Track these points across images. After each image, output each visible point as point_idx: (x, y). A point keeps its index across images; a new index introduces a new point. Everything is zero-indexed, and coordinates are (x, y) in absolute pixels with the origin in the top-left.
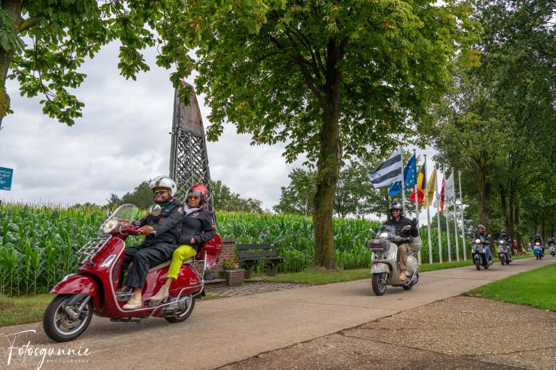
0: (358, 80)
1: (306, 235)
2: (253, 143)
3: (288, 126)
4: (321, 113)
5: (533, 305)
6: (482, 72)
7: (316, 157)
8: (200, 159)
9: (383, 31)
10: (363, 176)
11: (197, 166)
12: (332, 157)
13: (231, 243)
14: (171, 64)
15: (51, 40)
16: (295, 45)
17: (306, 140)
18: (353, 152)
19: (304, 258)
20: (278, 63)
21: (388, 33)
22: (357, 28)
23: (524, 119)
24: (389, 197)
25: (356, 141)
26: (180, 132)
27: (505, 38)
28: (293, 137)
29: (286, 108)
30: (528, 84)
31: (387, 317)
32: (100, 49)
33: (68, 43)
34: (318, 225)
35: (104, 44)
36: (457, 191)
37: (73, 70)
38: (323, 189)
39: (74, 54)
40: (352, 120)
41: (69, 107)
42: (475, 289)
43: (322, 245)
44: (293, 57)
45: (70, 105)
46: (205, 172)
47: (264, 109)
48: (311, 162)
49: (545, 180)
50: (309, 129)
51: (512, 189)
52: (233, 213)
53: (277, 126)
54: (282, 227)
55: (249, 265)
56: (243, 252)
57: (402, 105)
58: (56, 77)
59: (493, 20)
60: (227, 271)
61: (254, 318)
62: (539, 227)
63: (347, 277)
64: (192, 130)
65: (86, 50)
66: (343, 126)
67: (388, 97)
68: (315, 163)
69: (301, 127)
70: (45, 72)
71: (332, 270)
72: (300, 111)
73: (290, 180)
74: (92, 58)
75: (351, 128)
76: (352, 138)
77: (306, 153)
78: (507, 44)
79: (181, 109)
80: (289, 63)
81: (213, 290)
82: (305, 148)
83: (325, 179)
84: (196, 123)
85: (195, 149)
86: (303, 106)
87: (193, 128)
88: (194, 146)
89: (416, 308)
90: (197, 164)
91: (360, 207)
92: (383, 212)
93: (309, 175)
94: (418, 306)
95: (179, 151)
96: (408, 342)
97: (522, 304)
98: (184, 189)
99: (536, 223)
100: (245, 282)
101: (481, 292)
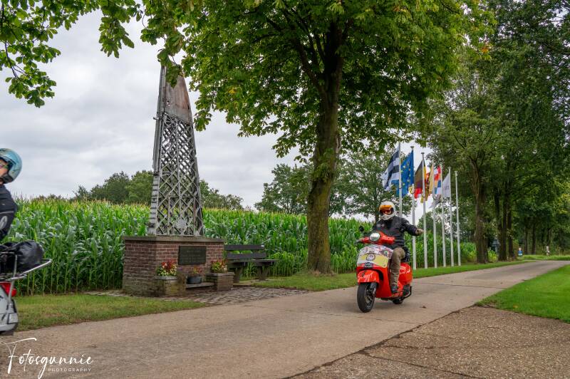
0: (357, 69)
1: (296, 235)
2: (240, 134)
3: (280, 116)
4: (317, 101)
5: (562, 319)
6: (484, 67)
7: (311, 151)
8: (187, 148)
9: (393, 15)
10: (352, 174)
11: (184, 157)
12: (330, 152)
13: (219, 243)
14: (157, 39)
15: (19, 7)
16: (293, 28)
17: (299, 132)
18: (349, 147)
19: (294, 261)
20: (272, 46)
21: (398, 18)
22: (363, 9)
23: (527, 118)
24: (378, 197)
25: (353, 135)
26: (165, 118)
27: (511, 32)
28: (284, 128)
29: (278, 96)
30: (533, 81)
31: (407, 332)
32: (77, 19)
33: (39, 11)
34: (313, 225)
35: (82, 14)
36: (453, 192)
37: (44, 43)
38: (318, 188)
39: (46, 24)
40: (349, 112)
41: (39, 85)
42: (487, 299)
43: (317, 247)
44: (290, 40)
45: (39, 83)
46: (193, 163)
47: (256, 96)
48: (303, 157)
49: (540, 183)
50: (303, 120)
51: (506, 191)
52: (216, 210)
53: (267, 116)
54: (270, 227)
55: (237, 267)
56: (231, 253)
57: (403, 99)
58: (25, 49)
59: (500, 11)
60: (215, 274)
61: (258, 332)
62: (530, 232)
63: (345, 282)
64: (179, 115)
65: (60, 19)
66: (339, 119)
67: (389, 89)
68: (307, 158)
69: (294, 118)
70: (12, 42)
71: (327, 274)
72: (293, 101)
73: (274, 176)
74: (68, 29)
75: (347, 123)
76: (348, 132)
77: (298, 146)
78: (512, 38)
79: (168, 92)
80: (285, 46)
81: (200, 296)
82: (298, 142)
83: (321, 175)
84: (183, 108)
85: (182, 138)
86: (297, 95)
87: (180, 113)
88: (181, 134)
89: (435, 321)
90: (183, 154)
91: (347, 206)
92: (371, 213)
93: (294, 171)
94: (434, 318)
95: (164, 139)
96: (449, 366)
97: (548, 317)
98: (169, 181)
99: (527, 227)
100: (234, 286)
101: (495, 302)
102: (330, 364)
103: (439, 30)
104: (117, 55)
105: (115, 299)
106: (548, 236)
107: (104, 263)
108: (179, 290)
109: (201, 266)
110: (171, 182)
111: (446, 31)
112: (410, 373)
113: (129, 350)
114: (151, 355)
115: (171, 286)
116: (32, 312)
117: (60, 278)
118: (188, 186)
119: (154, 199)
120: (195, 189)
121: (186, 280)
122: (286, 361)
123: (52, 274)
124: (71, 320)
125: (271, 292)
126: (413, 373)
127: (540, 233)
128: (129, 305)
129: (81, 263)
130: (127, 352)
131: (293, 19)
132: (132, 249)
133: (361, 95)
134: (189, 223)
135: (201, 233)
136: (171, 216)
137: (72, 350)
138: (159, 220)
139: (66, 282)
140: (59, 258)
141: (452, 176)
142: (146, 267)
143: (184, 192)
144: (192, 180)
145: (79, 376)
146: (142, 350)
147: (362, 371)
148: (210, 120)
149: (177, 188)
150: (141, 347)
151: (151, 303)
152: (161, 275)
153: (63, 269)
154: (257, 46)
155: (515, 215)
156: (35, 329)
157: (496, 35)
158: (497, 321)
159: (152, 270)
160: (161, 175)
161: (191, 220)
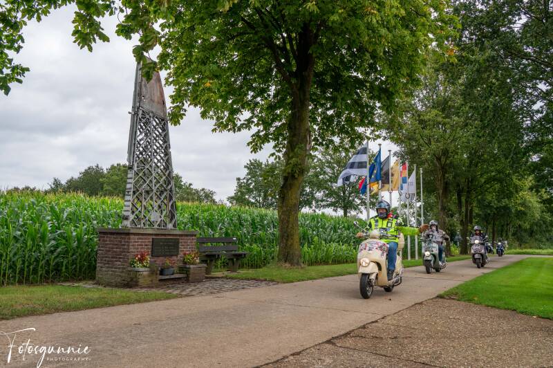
0: (328, 69)
2: (214, 130)
3: (253, 113)
4: (289, 99)
5: (518, 310)
6: (449, 70)
7: (283, 147)
8: (161, 143)
10: (321, 169)
11: (158, 151)
12: (301, 148)
16: (266, 26)
17: (272, 129)
18: (321, 144)
21: (369, 18)
25: (324, 132)
26: (141, 112)
27: (474, 37)
28: (258, 125)
29: (252, 93)
30: (494, 84)
31: (373, 322)
34: (283, 219)
36: (418, 188)
38: (289, 182)
40: (320, 110)
42: (448, 291)
43: (287, 240)
44: (264, 39)
46: (167, 157)
47: (229, 93)
48: (277, 154)
49: (500, 181)
50: (275, 118)
51: (468, 188)
52: (189, 203)
53: (241, 112)
55: (209, 259)
56: (204, 245)
57: (371, 98)
59: (464, 17)
60: (188, 266)
61: (228, 323)
63: (313, 274)
64: (154, 110)
66: (310, 117)
67: (358, 88)
68: (280, 155)
69: (267, 115)
71: (296, 266)
72: (266, 98)
73: (246, 171)
74: (38, 22)
75: (319, 119)
76: (319, 129)
77: (272, 143)
78: (475, 43)
79: (143, 87)
80: (259, 45)
81: (173, 287)
82: (272, 139)
83: (292, 171)
84: (158, 103)
85: (156, 132)
86: (270, 93)
87: (155, 108)
88: (156, 128)
89: (399, 312)
90: (158, 148)
91: (317, 201)
92: (340, 207)
93: (266, 166)
94: (399, 309)
95: (139, 133)
96: (411, 356)
97: (505, 309)
98: (143, 175)
99: (487, 222)
100: (207, 278)
101: (456, 294)
102: (298, 354)
103: (406, 32)
104: (90, 49)
105: (89, 290)
106: (506, 231)
107: (78, 254)
108: (152, 281)
109: (175, 258)
110: (145, 175)
111: (413, 33)
112: (374, 362)
113: (101, 340)
114: (124, 345)
115: (144, 277)
116: (4, 302)
117: (34, 270)
118: (162, 180)
119: (128, 192)
120: (169, 183)
121: (158, 272)
122: (255, 351)
123: (26, 264)
124: (44, 310)
125: (241, 283)
126: (377, 362)
127: (500, 228)
128: (101, 296)
129: (55, 254)
130: (99, 342)
131: (267, 19)
132: (106, 241)
133: (331, 93)
134: (162, 216)
135: (174, 226)
136: (145, 208)
137: (45, 340)
138: (133, 212)
139: (40, 273)
140: (34, 249)
141: (417, 173)
142: (120, 258)
143: (159, 185)
144: (167, 174)
145: (51, 366)
146: (114, 340)
147: (328, 360)
148: (184, 115)
149: (151, 181)
150: (113, 337)
151: (124, 294)
152: (134, 267)
153: (37, 260)
154: (231, 44)
155: (476, 211)
156: (7, 319)
157: (460, 39)
158: (458, 312)
159: (125, 262)
160: (136, 169)
161: (164, 213)
